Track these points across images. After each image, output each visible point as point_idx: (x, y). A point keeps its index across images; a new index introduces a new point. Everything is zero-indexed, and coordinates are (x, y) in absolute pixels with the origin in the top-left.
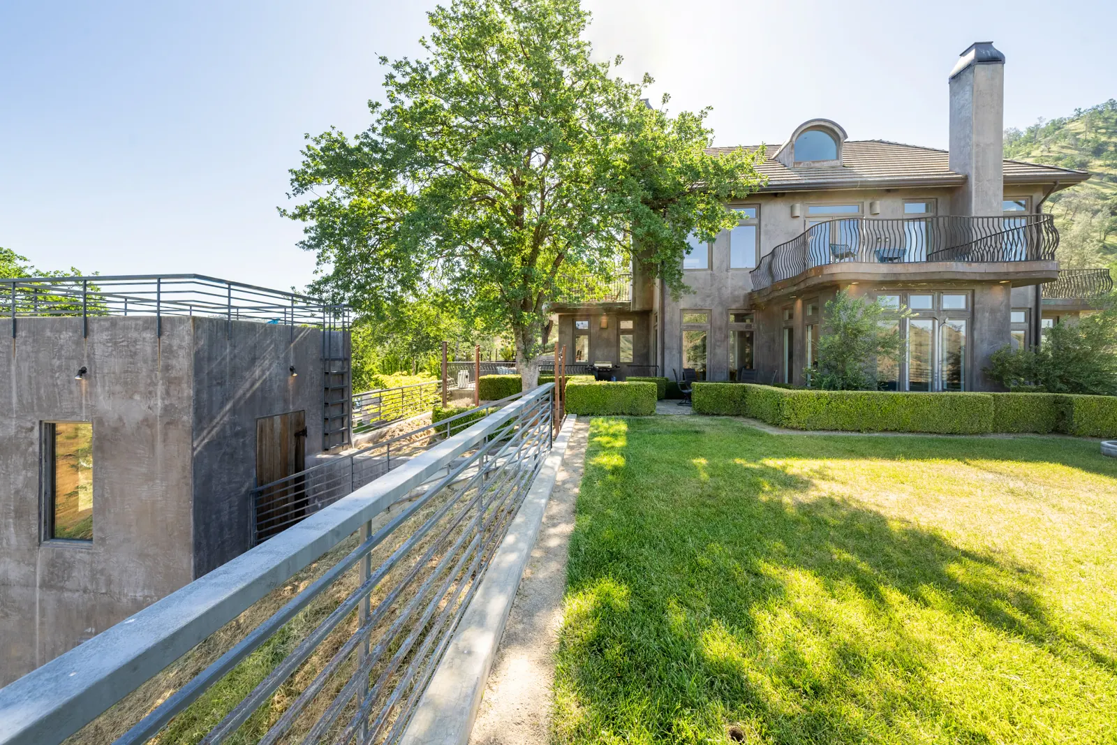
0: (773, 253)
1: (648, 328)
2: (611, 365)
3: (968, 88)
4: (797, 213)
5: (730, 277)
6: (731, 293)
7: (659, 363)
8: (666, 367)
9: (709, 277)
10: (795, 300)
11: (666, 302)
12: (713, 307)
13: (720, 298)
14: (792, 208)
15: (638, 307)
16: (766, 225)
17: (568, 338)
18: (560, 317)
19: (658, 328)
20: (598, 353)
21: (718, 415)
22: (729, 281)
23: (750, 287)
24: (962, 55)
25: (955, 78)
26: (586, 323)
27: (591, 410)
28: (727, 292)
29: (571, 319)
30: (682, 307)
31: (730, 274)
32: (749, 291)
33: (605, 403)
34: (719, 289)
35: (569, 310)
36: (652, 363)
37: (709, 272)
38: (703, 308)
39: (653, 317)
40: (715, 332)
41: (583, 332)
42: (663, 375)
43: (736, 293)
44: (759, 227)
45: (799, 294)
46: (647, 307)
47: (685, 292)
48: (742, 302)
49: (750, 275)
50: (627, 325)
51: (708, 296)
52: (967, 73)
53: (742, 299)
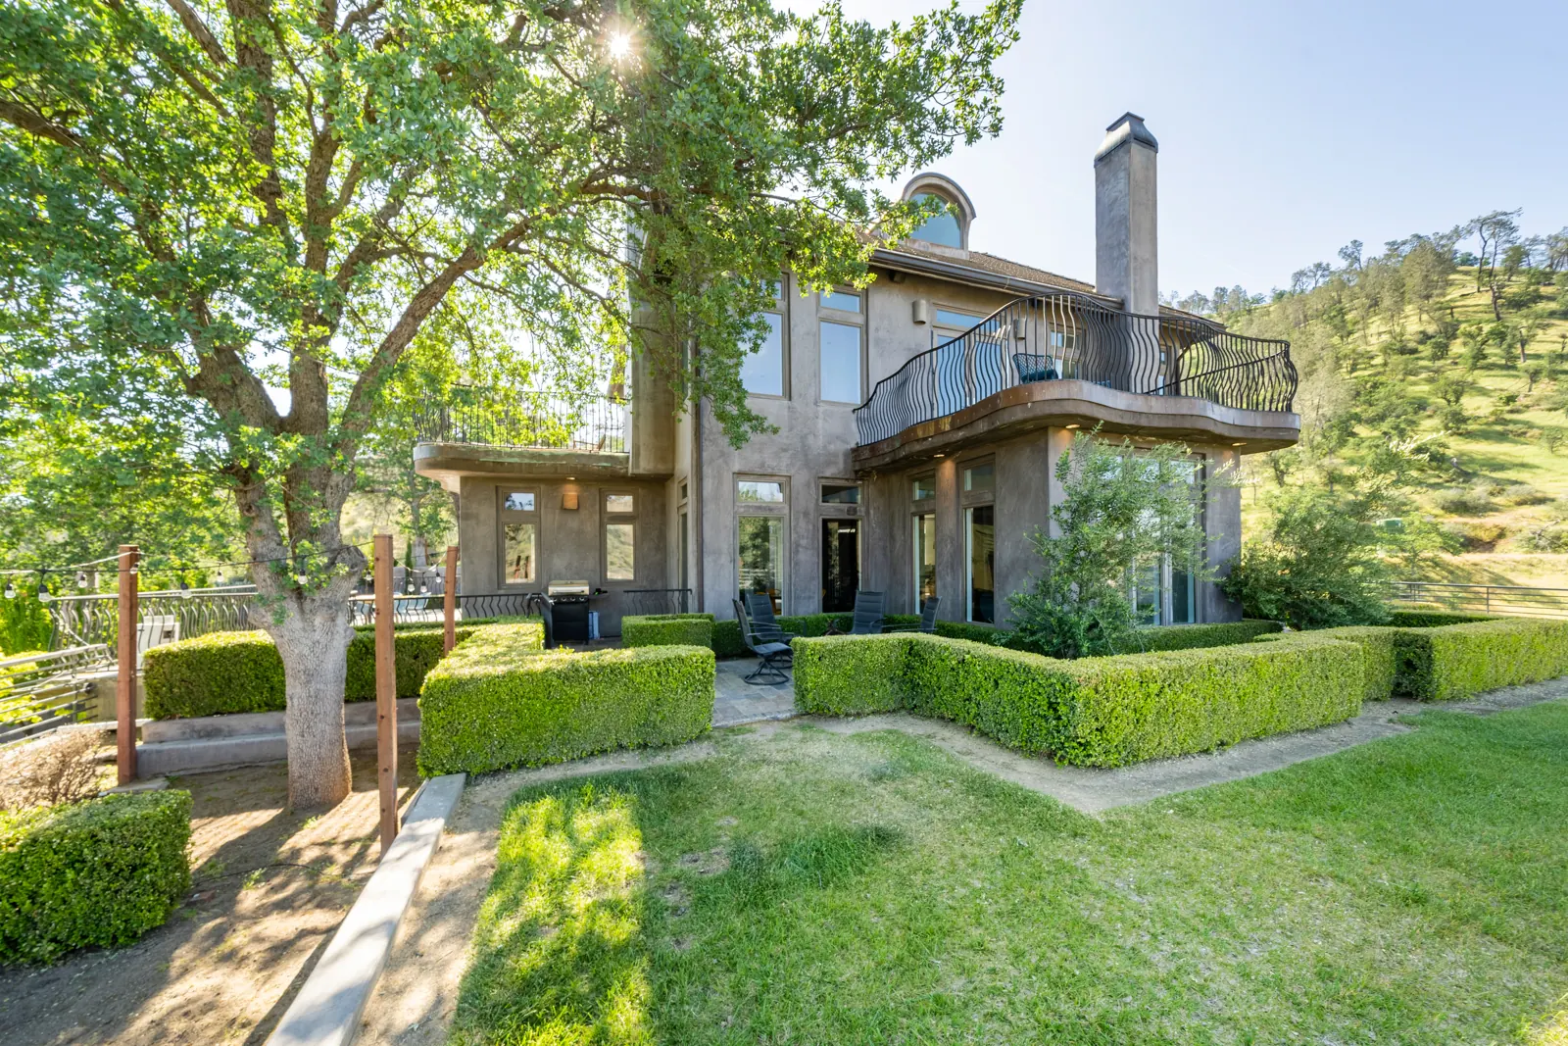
0: (903, 373)
1: (663, 510)
2: (586, 590)
3: (1122, 174)
4: (923, 316)
5: (821, 416)
6: (825, 447)
7: (692, 583)
8: (706, 590)
9: (786, 412)
10: (941, 461)
11: (705, 455)
12: (792, 472)
13: (806, 455)
14: (915, 307)
15: (646, 466)
16: (877, 330)
17: (485, 531)
18: (464, 481)
19: (690, 511)
20: (559, 563)
21: (858, 715)
22: (820, 423)
23: (855, 439)
24: (1111, 129)
25: (1103, 160)
26: (531, 497)
27: (514, 755)
28: (817, 444)
29: (492, 486)
30: (736, 468)
31: (821, 409)
32: (853, 445)
33: (564, 727)
34: (804, 438)
35: (482, 466)
36: (675, 583)
37: (786, 402)
38: (776, 472)
39: (675, 490)
40: (797, 519)
41: (523, 518)
42: (701, 608)
43: (832, 447)
44: (865, 329)
45: (950, 450)
46: (662, 468)
47: (754, 429)
48: (841, 465)
49: (854, 416)
50: (621, 503)
51: (785, 450)
52: (1121, 152)
53: (841, 460)
